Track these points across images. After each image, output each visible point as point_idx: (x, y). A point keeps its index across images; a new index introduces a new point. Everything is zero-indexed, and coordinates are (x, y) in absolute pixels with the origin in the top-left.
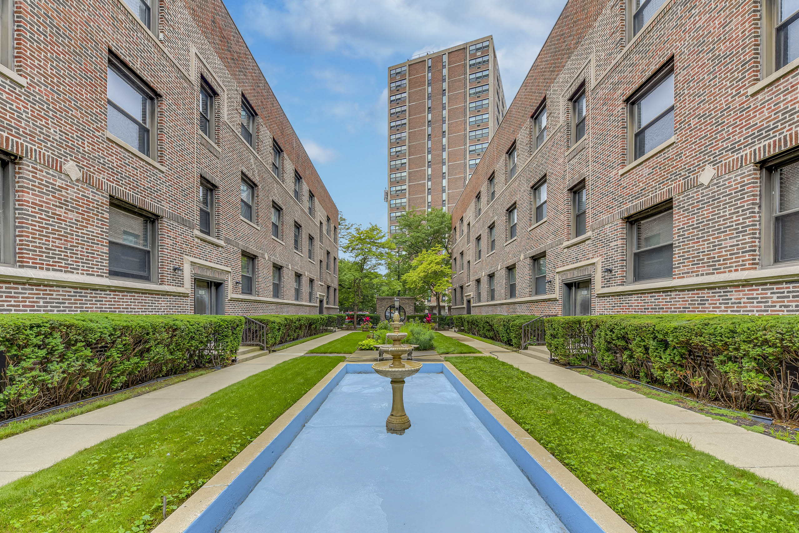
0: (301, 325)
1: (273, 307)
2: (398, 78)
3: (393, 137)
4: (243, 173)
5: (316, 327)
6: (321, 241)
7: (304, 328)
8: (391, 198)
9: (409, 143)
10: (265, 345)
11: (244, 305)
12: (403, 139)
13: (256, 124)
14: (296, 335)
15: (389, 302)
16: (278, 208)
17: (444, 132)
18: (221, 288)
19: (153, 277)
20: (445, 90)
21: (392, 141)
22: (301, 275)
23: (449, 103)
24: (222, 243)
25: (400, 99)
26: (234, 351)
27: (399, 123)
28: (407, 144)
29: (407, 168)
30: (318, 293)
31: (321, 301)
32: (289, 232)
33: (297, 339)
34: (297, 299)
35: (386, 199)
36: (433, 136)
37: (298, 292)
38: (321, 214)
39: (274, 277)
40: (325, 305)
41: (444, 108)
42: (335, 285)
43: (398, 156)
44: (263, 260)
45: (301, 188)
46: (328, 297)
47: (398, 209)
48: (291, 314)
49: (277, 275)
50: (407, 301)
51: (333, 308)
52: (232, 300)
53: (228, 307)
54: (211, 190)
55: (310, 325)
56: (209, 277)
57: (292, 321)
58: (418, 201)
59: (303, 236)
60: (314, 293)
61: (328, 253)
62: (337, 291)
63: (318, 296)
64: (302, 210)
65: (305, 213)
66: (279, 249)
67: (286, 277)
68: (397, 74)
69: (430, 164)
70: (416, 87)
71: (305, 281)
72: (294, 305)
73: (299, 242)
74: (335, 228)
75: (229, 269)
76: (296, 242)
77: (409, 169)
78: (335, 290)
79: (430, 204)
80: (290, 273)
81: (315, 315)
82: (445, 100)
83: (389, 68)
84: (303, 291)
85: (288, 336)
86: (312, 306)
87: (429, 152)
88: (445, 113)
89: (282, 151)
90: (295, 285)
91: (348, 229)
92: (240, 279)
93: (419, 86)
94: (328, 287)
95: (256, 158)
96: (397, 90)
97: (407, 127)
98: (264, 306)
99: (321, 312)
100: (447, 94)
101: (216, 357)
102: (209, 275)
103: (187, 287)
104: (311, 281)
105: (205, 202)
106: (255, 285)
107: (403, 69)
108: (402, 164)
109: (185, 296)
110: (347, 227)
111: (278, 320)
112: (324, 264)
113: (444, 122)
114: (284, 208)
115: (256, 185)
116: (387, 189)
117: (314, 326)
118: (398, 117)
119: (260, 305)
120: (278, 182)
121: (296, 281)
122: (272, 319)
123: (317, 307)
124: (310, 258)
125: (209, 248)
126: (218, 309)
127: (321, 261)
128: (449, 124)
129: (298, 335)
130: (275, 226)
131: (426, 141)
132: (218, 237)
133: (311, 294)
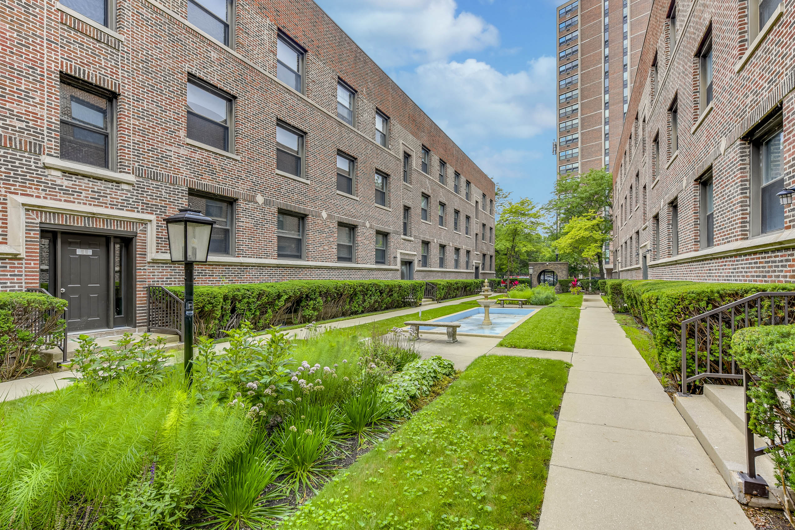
0: (458, 287)
1: (440, 274)
2: (568, 16)
3: (563, 83)
4: (422, 193)
5: (470, 289)
6: (477, 218)
7: (460, 289)
8: (560, 150)
9: (582, 85)
10: (435, 298)
11: (423, 274)
12: (574, 82)
13: (429, 156)
14: (454, 294)
15: (541, 268)
16: (442, 205)
17: (626, 65)
18: (412, 264)
19: (386, 262)
20: (626, 16)
21: (561, 87)
22: (459, 249)
23: (631, 30)
24: (412, 239)
25: (570, 39)
26: (420, 299)
27: (570, 65)
28: (579, 88)
29: (579, 115)
30: (474, 261)
31: (477, 268)
32: (450, 218)
33: (455, 297)
34: (456, 267)
35: (555, 151)
36: (611, 72)
37: (457, 261)
38: (476, 194)
39: (440, 253)
40: (481, 271)
41: (625, 38)
42: (492, 252)
43: (568, 103)
44: (433, 244)
45: (459, 182)
46: (483, 264)
47: (568, 161)
48: (452, 279)
49: (442, 251)
50: (559, 266)
51: (488, 273)
52: (418, 271)
53: (416, 276)
54: (407, 210)
55: (466, 287)
56: (406, 259)
57: (451, 284)
58: (593, 150)
59: (461, 218)
60: (470, 261)
61: (484, 225)
62: (494, 258)
63: (474, 264)
64: (460, 199)
65: (463, 200)
66: (443, 233)
67: (448, 253)
68: (567, 12)
69: (607, 105)
70: (590, 22)
71: (463, 253)
72: (454, 272)
73: (458, 225)
74: (491, 201)
75: (415, 253)
76: (456, 224)
77: (582, 115)
78: (491, 257)
79: (607, 151)
80: (451, 249)
81: (471, 279)
82: (627, 28)
83: (557, 8)
84: (461, 261)
85: (449, 294)
86: (469, 273)
87: (606, 92)
88: (627, 43)
89: (445, 163)
90: (455, 257)
91: (505, 197)
92: (420, 259)
93: (594, 19)
94: (484, 255)
95: (429, 179)
96: (567, 31)
97: (579, 69)
98: (434, 274)
99: (477, 277)
100: (628, 21)
101: (412, 302)
102: (407, 258)
103: (398, 266)
104: (468, 252)
105: (405, 218)
106: (429, 261)
107: (574, 5)
108: (573, 110)
109: (397, 270)
110: (504, 196)
111: (442, 283)
112: (480, 236)
113: (625, 54)
114: (447, 203)
115: (429, 196)
116: (556, 141)
117: (468, 288)
118: (568, 60)
119: (431, 273)
120: (443, 187)
121: (455, 254)
122: (439, 283)
123: (473, 273)
124: (467, 234)
125: (407, 243)
126: (410, 277)
127: (477, 234)
128: (631, 55)
129: (456, 295)
130: (441, 217)
131: (603, 80)
132: (411, 236)
133: (467, 262)
